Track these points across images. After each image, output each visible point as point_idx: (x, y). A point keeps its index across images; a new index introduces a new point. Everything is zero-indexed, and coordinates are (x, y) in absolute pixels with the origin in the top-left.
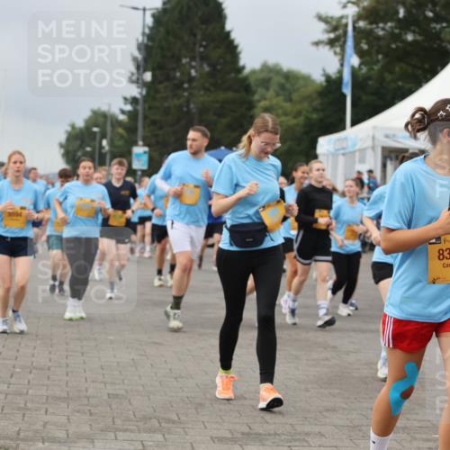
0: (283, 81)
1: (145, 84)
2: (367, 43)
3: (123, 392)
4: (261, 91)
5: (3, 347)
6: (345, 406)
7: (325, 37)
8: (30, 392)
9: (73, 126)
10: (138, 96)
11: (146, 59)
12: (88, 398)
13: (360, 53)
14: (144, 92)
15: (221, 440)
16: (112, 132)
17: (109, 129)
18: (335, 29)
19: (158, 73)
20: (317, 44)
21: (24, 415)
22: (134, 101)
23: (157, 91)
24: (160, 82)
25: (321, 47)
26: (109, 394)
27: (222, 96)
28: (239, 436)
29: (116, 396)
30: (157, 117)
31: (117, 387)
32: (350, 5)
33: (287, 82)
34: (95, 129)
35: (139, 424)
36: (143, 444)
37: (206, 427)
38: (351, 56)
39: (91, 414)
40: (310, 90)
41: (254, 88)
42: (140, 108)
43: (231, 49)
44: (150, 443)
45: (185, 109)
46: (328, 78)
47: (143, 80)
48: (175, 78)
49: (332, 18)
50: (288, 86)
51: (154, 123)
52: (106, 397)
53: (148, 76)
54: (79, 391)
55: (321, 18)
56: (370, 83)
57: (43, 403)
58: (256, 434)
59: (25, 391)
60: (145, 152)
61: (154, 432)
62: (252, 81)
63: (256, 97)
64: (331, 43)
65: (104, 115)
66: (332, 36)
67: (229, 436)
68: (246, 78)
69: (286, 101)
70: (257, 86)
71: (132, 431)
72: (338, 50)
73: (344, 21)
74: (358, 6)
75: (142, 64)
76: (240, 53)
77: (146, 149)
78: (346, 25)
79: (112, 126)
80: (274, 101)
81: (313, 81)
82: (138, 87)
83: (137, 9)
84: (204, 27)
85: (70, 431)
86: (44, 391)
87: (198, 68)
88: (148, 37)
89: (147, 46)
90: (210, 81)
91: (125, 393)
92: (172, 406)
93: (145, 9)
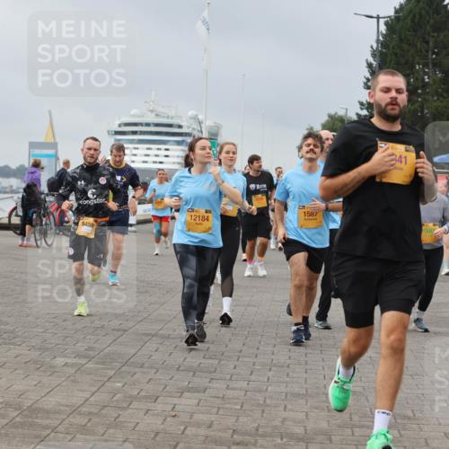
3: (360, 389)
5: (244, 345)
8: (270, 388)
11: (380, 66)
12: (326, 395)
21: (263, 412)
22: (369, 106)
39: (329, 411)
45: (419, 114)
48: (409, 84)
54: (318, 388)
57: (283, 400)
59: (265, 388)
65: (341, 120)
83: (371, 17)
84: (436, 34)
85: (308, 428)
86: (283, 388)
87: (431, 74)
88: (382, 44)
89: (381, 53)
90: (442, 86)
91: (362, 390)
92: (408, 403)
93: (378, 18)
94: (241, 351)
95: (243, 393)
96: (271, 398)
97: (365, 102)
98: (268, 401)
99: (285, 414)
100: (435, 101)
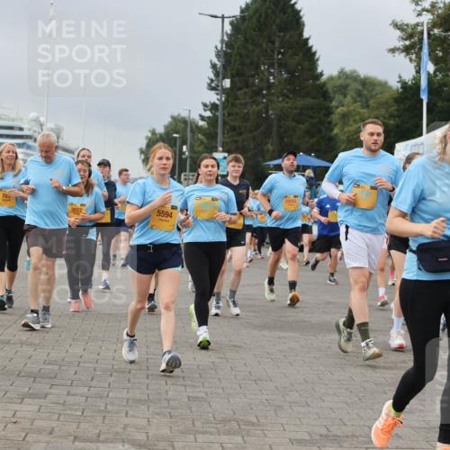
0: (360, 87)
1: (225, 91)
2: (442, 51)
3: (202, 395)
4: (338, 97)
5: (84, 350)
6: (422, 408)
7: (401, 44)
8: (111, 394)
9: (153, 133)
10: (218, 102)
11: (224, 67)
12: (168, 400)
13: (435, 60)
14: (223, 99)
15: (300, 442)
16: (193, 137)
17: (189, 135)
18: (410, 36)
19: (237, 79)
20: (393, 50)
21: (104, 418)
22: (214, 107)
23: (236, 98)
24: (240, 89)
25: (397, 54)
26: (188, 397)
27: (300, 102)
28: (318, 438)
29: (196, 398)
30: (236, 124)
31: (197, 390)
32: (425, 13)
33: (364, 88)
34: (175, 135)
35: (219, 426)
36: (222, 447)
37: (285, 430)
38: (427, 64)
39: (171, 417)
40: (387, 96)
41: (332, 95)
42: (219, 114)
43: (309, 56)
44: (229, 445)
45: (264, 115)
46: (404, 85)
47: (222, 86)
48: (253, 84)
49: (407, 25)
50: (365, 92)
51: (233, 129)
52: (186, 400)
53: (227, 83)
54: (159, 394)
55: (396, 26)
56: (445, 89)
57: (124, 406)
58: (334, 436)
59: (106, 393)
60: (225, 158)
61: (233, 434)
62: (329, 87)
63: (334, 103)
64: (407, 50)
65: (184, 121)
66: (407, 43)
67: (307, 438)
68: (324, 84)
69: (363, 107)
70: (335, 92)
71: (211, 433)
72: (414, 57)
73: (419, 29)
74: (433, 14)
75: (221, 70)
76: (318, 60)
77: (226, 155)
78: (422, 33)
79: (192, 131)
80: (352, 108)
81: (390, 88)
82: (217, 94)
83: (216, 17)
84: (282, 34)
85: (150, 434)
86: (124, 394)
87: (276, 75)
88: (226, 44)
89: (225, 53)
90: (288, 87)
91: (205, 396)
92: (251, 409)
93: (223, 17)
94: (81, 357)
95: (84, 399)
96: (112, 404)
97: (208, 103)
98: (110, 408)
99: (127, 421)
100: (280, 102)
